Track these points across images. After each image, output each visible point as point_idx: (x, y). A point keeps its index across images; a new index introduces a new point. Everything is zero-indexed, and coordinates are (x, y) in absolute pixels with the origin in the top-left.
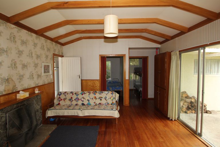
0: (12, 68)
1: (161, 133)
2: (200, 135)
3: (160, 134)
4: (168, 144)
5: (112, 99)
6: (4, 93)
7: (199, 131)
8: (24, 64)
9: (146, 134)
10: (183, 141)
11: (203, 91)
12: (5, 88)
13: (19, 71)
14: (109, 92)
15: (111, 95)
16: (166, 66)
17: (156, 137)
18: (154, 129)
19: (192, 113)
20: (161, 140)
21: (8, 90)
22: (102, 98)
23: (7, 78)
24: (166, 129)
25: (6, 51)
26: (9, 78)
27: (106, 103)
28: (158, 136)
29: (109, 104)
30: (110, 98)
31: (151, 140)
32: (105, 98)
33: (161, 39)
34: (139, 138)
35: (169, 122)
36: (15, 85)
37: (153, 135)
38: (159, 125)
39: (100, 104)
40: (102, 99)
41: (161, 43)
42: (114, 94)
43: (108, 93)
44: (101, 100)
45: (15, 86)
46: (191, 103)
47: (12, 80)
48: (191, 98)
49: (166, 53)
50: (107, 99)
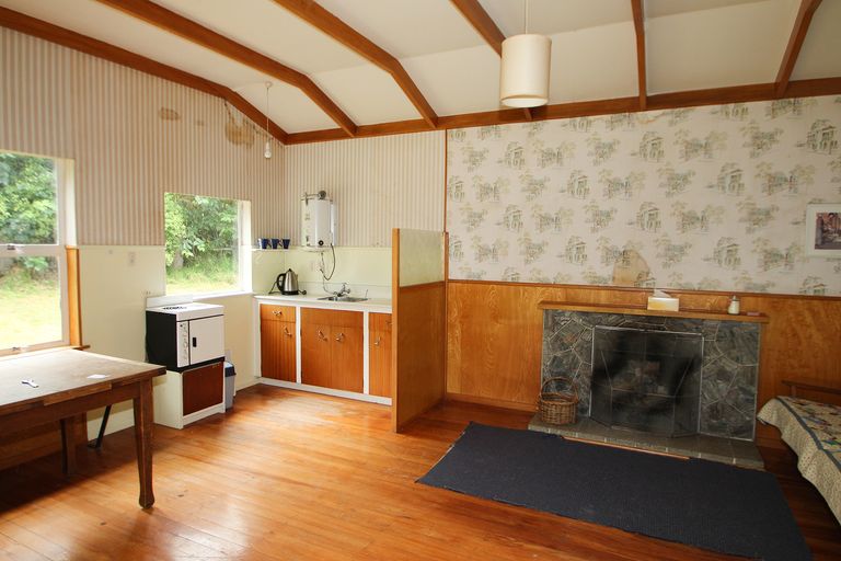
0: (642, 225)
6: (610, 284)
8: (689, 213)
12: (614, 272)
13: (666, 235)
21: (623, 280)
23: (622, 250)
25: (627, 186)
26: (631, 251)
36: (646, 270)
45: (648, 273)
47: (639, 257)
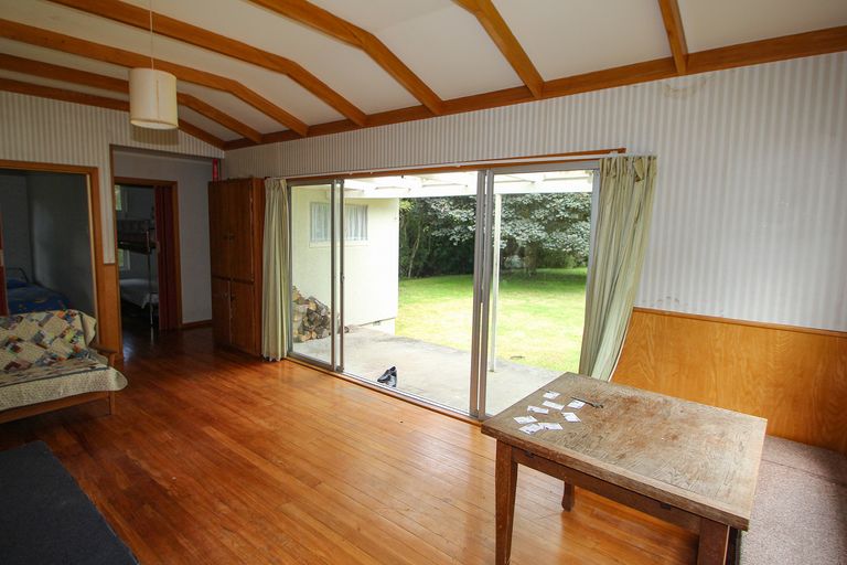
1: (261, 392)
2: (340, 369)
3: (259, 394)
4: (286, 405)
5: (69, 336)
7: (338, 364)
9: (225, 406)
10: (313, 390)
11: (342, 273)
14: (52, 315)
15: (65, 324)
16: (253, 216)
17: (252, 403)
18: (240, 390)
19: (311, 338)
20: (267, 403)
22: (20, 340)
24: (270, 381)
27: (43, 358)
28: (256, 398)
29: (60, 359)
30: (62, 336)
31: (243, 412)
32: (38, 340)
33: (228, 135)
34: (209, 420)
35: (270, 367)
37: (243, 402)
38: (248, 379)
39: (13, 368)
40: (18, 344)
41: (226, 146)
42: (77, 317)
43: (48, 318)
44: (16, 349)
46: (308, 315)
48: (307, 302)
49: (250, 179)
50: (46, 340)
